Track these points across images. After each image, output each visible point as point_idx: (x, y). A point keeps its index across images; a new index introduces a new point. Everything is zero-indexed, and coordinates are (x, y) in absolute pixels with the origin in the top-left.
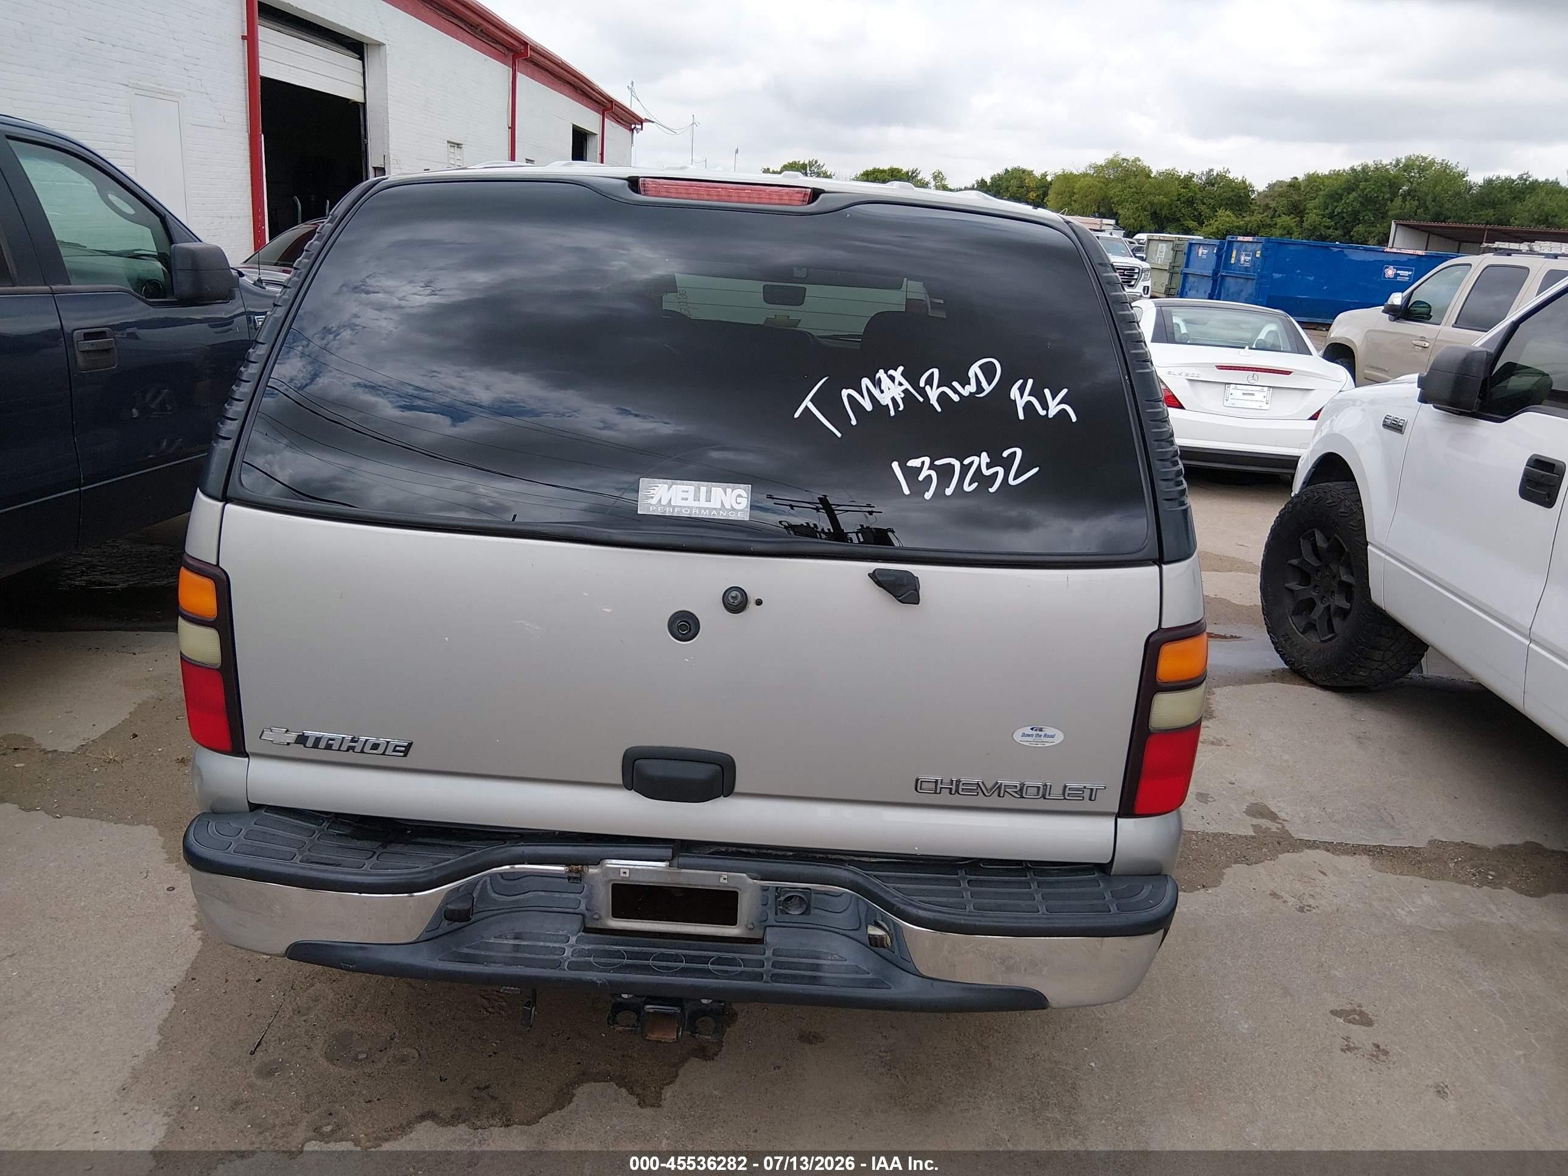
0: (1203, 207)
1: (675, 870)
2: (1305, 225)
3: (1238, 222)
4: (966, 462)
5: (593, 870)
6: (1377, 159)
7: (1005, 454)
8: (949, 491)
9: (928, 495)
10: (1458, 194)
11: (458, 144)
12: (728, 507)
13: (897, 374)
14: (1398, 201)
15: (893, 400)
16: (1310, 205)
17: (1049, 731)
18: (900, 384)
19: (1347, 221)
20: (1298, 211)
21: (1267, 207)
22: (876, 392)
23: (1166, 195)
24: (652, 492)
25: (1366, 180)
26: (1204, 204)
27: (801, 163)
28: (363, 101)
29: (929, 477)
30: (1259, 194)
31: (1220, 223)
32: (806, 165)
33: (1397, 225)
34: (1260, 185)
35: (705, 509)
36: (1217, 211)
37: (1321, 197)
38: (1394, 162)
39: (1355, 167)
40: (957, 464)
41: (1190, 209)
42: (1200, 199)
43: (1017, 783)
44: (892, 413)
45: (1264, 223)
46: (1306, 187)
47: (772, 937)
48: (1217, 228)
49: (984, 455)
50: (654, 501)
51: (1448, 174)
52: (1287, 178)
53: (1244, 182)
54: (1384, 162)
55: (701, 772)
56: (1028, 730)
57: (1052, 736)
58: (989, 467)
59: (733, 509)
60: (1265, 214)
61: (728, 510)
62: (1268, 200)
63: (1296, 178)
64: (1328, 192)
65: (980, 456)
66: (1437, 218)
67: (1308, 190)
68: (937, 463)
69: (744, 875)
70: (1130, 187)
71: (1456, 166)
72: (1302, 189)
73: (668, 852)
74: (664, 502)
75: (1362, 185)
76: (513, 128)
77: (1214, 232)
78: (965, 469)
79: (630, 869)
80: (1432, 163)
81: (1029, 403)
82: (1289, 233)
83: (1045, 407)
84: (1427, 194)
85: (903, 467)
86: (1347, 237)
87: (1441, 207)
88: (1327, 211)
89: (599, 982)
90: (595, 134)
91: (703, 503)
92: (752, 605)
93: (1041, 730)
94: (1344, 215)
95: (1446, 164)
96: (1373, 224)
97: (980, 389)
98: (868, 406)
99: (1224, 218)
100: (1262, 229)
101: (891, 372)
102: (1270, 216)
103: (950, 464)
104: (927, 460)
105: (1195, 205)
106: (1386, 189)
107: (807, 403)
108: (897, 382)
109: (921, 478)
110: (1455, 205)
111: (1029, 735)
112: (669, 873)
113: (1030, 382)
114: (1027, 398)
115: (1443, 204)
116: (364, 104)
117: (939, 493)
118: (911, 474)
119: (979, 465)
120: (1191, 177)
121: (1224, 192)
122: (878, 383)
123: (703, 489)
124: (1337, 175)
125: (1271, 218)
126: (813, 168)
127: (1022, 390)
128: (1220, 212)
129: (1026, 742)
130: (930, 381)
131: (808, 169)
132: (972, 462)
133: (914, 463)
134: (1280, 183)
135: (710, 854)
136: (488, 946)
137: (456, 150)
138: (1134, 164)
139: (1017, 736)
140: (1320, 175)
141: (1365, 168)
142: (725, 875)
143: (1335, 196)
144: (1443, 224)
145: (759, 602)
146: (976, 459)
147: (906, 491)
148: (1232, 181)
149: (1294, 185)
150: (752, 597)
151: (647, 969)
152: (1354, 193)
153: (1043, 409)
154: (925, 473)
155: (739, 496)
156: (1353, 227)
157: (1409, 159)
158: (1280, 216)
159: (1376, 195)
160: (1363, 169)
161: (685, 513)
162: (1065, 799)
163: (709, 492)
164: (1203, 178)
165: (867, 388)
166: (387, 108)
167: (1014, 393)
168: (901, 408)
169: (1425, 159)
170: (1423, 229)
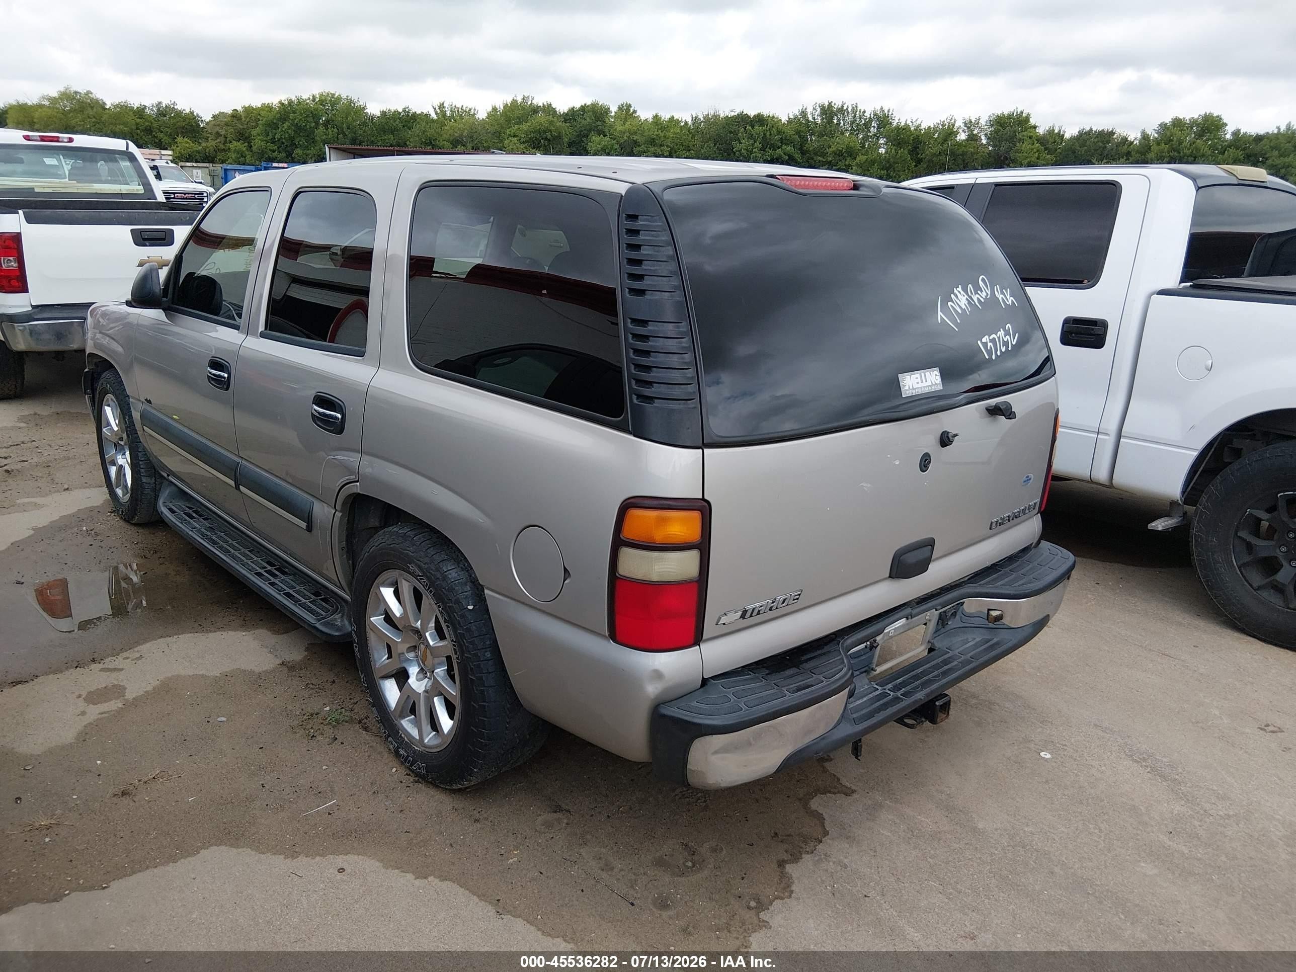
0: (162, 135)
2: (254, 148)
3: (196, 147)
6: (298, 95)
10: (364, 124)
14: (321, 128)
16: (254, 132)
19: (287, 145)
20: (244, 137)
21: (218, 134)
23: (125, 124)
25: (294, 112)
26: (162, 132)
30: (207, 123)
31: (181, 149)
33: (329, 148)
34: (207, 117)
36: (176, 138)
37: (260, 126)
38: (311, 98)
39: (283, 102)
41: (150, 137)
42: (157, 128)
45: (219, 148)
46: (246, 117)
48: (179, 153)
51: (353, 108)
52: (228, 110)
53: (192, 113)
54: (305, 97)
60: (218, 140)
62: (217, 129)
63: (236, 110)
64: (266, 121)
66: (354, 141)
67: (248, 120)
70: (89, 117)
71: (358, 101)
72: (243, 119)
75: (291, 116)
77: (179, 157)
80: (339, 98)
82: (242, 156)
84: (343, 123)
86: (290, 158)
87: (355, 133)
88: (269, 138)
94: (283, 140)
95: (351, 99)
96: (307, 148)
99: (184, 144)
100: (219, 153)
102: (222, 142)
105: (154, 133)
106: (311, 120)
110: (364, 131)
112: (907, 624)
115: (356, 131)
120: (143, 109)
121: (178, 122)
124: (268, 108)
125: (224, 144)
128: (179, 139)
134: (221, 114)
138: (87, 97)
140: (254, 107)
141: (290, 102)
143: (273, 125)
144: (358, 147)
148: (181, 112)
149: (235, 115)
152: (287, 123)
156: (293, 150)
157: (321, 95)
158: (231, 142)
159: (304, 124)
160: (289, 103)
164: (154, 109)
169: (333, 95)
170: (349, 151)
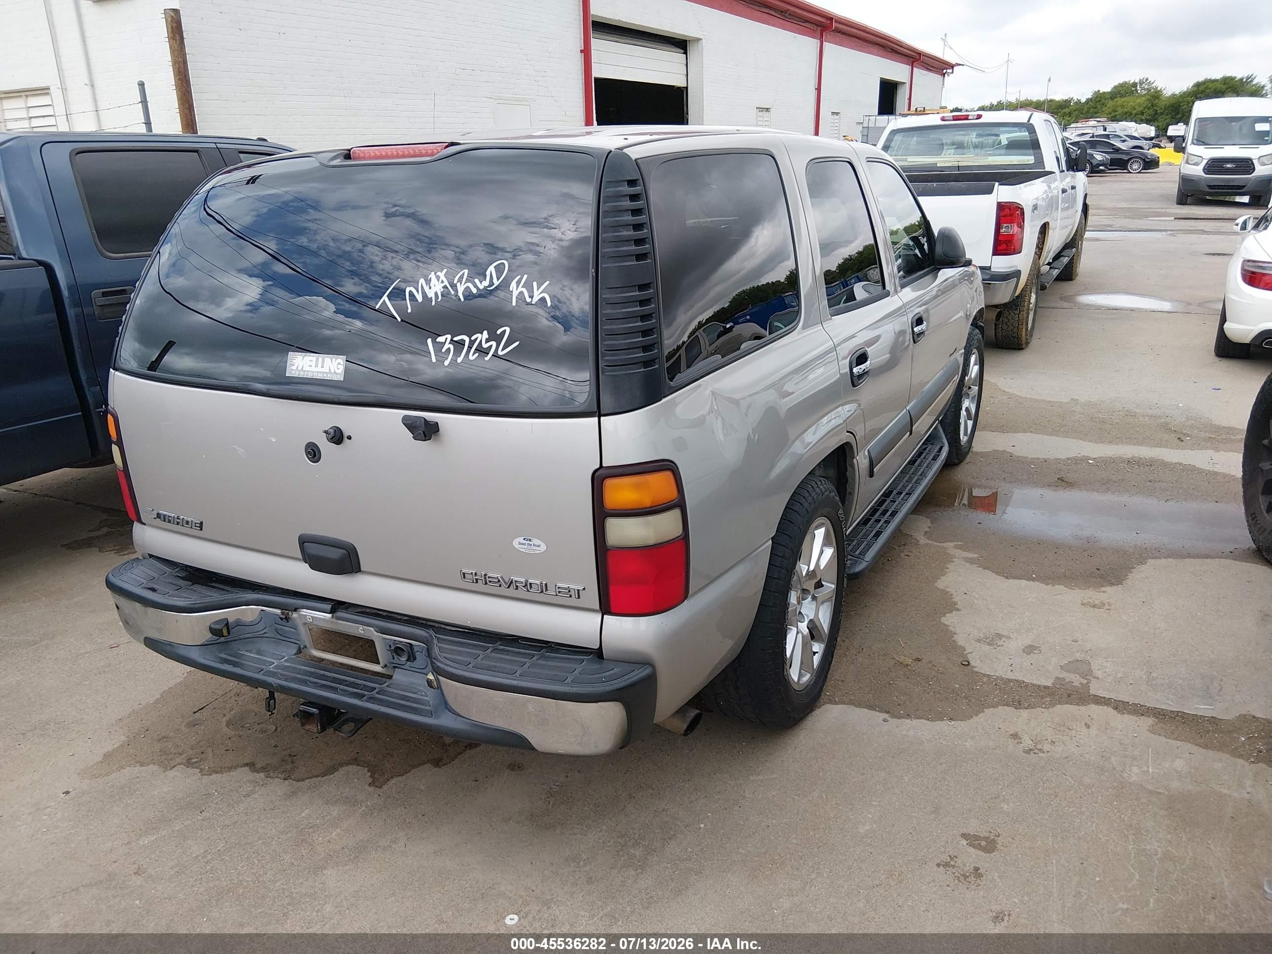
1: (335, 620)
4: (473, 338)
5: (295, 615)
7: (499, 332)
8: (460, 360)
9: (447, 363)
11: (767, 109)
12: (333, 371)
13: (442, 275)
15: (436, 294)
17: (536, 541)
18: (442, 282)
22: (426, 288)
24: (294, 361)
27: (1131, 82)
28: (685, 86)
29: (449, 349)
32: (1136, 83)
35: (320, 372)
40: (467, 339)
43: (523, 580)
44: (433, 303)
47: (399, 676)
49: (485, 332)
50: (294, 368)
55: (335, 554)
56: (521, 540)
57: (539, 546)
58: (487, 341)
59: (335, 373)
61: (333, 373)
65: (482, 334)
68: (455, 339)
69: (372, 628)
73: (328, 607)
74: (300, 368)
76: (819, 90)
78: (472, 343)
79: (312, 617)
81: (521, 293)
83: (532, 297)
85: (434, 341)
89: (274, 685)
90: (904, 83)
91: (320, 369)
92: (346, 439)
93: (530, 540)
97: (491, 284)
98: (420, 298)
101: (439, 273)
103: (463, 339)
104: (449, 337)
107: (385, 298)
108: (440, 281)
109: (443, 350)
111: (523, 544)
113: (525, 276)
114: (520, 289)
116: (687, 88)
117: (454, 361)
118: (439, 346)
119: (481, 341)
122: (428, 281)
123: (320, 359)
126: (1143, 85)
127: (518, 283)
129: (522, 549)
130: (460, 280)
131: (1138, 87)
132: (477, 339)
133: (441, 339)
135: (358, 612)
136: (241, 656)
137: (765, 114)
139: (516, 543)
142: (361, 627)
145: (349, 438)
146: (479, 335)
147: (434, 360)
150: (346, 434)
151: (335, 690)
153: (530, 297)
154: (447, 346)
155: (339, 364)
161: (310, 376)
162: (557, 595)
163: (323, 361)
165: (422, 285)
166: (703, 88)
167: (513, 285)
168: (439, 300)
